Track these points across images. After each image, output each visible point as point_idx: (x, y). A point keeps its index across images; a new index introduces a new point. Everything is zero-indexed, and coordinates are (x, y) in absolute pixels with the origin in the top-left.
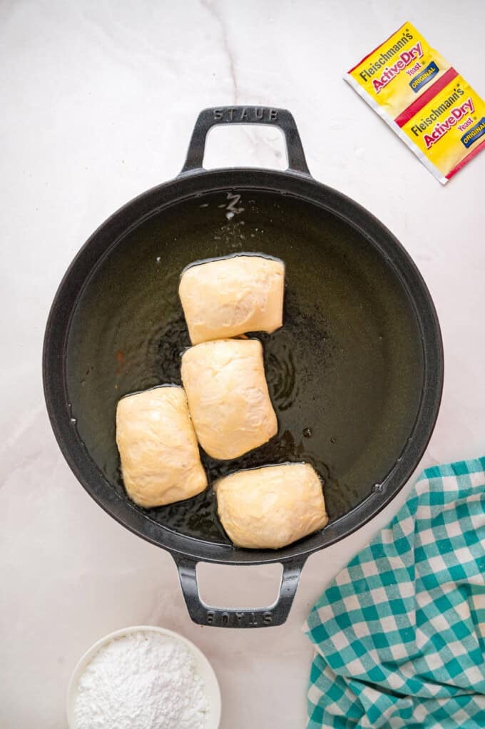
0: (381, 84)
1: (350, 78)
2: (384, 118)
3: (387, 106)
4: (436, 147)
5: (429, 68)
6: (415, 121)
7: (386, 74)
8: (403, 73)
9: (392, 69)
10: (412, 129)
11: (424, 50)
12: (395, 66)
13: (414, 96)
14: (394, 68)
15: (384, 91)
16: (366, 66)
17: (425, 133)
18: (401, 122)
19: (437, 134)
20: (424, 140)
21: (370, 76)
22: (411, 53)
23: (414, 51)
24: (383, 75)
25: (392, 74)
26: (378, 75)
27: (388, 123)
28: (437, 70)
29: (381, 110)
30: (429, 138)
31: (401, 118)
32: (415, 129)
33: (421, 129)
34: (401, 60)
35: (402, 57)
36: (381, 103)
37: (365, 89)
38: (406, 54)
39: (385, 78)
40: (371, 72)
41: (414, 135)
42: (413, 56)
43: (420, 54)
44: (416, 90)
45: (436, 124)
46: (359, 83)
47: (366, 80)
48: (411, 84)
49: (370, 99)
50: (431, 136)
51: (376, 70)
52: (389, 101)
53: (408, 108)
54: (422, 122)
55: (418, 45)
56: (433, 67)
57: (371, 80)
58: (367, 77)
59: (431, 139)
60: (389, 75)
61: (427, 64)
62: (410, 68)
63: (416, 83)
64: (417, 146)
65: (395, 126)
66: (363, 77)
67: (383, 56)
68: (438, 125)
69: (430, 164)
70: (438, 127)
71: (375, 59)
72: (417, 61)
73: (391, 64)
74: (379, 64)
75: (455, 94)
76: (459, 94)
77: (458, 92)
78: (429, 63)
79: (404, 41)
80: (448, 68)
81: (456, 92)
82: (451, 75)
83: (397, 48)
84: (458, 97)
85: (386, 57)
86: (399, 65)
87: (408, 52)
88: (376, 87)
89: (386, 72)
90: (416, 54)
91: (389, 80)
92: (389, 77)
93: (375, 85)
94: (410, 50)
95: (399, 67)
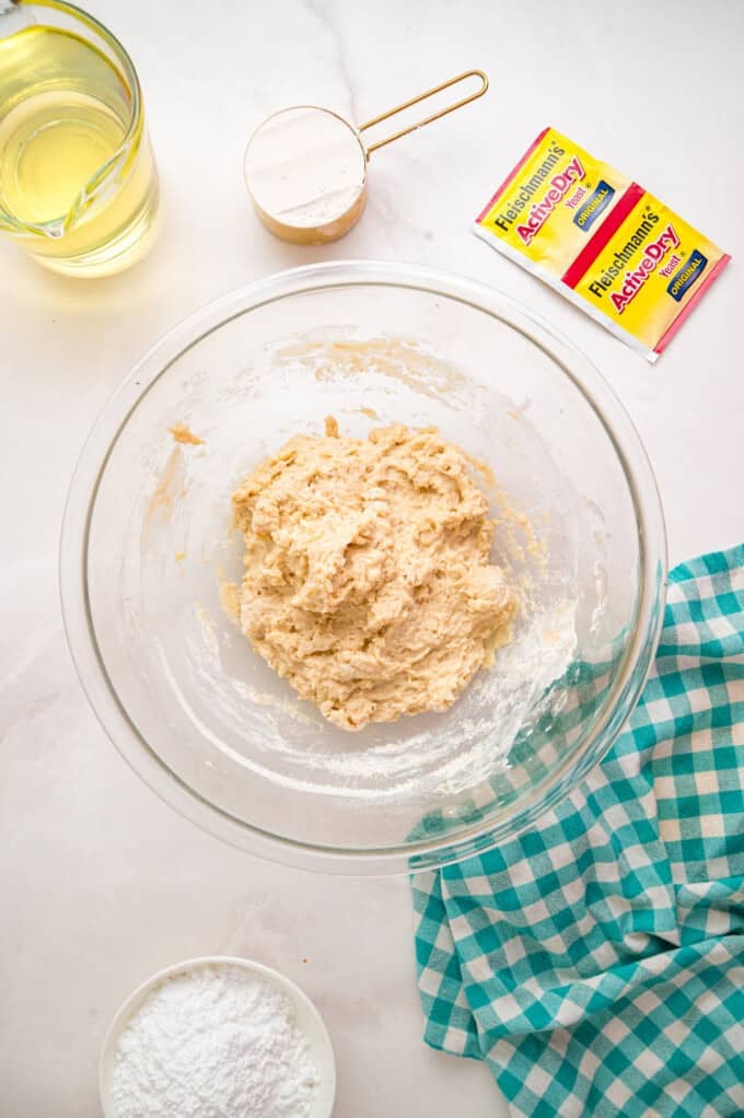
0: (529, 231)
1: (479, 229)
2: (545, 280)
3: (544, 262)
4: (631, 308)
5: (598, 190)
6: (593, 275)
7: (534, 215)
8: (561, 207)
9: (543, 205)
10: (591, 288)
11: (586, 166)
12: (546, 200)
13: (583, 239)
14: (544, 202)
15: (536, 241)
16: (501, 210)
17: (611, 291)
18: (572, 278)
19: (629, 289)
20: (612, 301)
21: (511, 222)
22: (565, 175)
23: (571, 171)
24: (530, 216)
25: (544, 213)
26: (523, 219)
27: (553, 286)
28: (612, 191)
29: (538, 269)
30: (619, 297)
31: (571, 275)
32: (595, 287)
33: (605, 284)
34: (554, 188)
35: (554, 183)
36: (537, 257)
37: (509, 242)
38: (558, 177)
39: (535, 221)
40: (511, 217)
42: (570, 179)
43: (580, 174)
44: (585, 228)
45: (625, 273)
46: (499, 236)
47: (506, 229)
48: (576, 221)
49: (518, 255)
50: (621, 294)
51: (519, 211)
52: (546, 254)
54: (603, 275)
55: (575, 161)
56: (604, 187)
57: (513, 228)
58: (506, 225)
59: (622, 299)
60: (540, 214)
61: (595, 186)
62: (569, 197)
63: (584, 216)
64: (603, 310)
65: (564, 289)
66: (501, 225)
67: (525, 189)
68: (629, 275)
69: (628, 335)
70: (629, 278)
71: (512, 194)
72: (578, 184)
73: (539, 197)
74: (522, 202)
75: (645, 222)
76: (651, 222)
77: (649, 218)
78: (597, 184)
79: (552, 160)
80: (628, 185)
81: (647, 220)
82: (634, 195)
83: (543, 172)
84: (651, 226)
85: (531, 187)
86: (552, 196)
87: (561, 175)
88: (524, 236)
89: (534, 210)
90: (575, 175)
91: (540, 222)
92: (540, 218)
93: (522, 234)
94: (564, 171)
95: (553, 199)
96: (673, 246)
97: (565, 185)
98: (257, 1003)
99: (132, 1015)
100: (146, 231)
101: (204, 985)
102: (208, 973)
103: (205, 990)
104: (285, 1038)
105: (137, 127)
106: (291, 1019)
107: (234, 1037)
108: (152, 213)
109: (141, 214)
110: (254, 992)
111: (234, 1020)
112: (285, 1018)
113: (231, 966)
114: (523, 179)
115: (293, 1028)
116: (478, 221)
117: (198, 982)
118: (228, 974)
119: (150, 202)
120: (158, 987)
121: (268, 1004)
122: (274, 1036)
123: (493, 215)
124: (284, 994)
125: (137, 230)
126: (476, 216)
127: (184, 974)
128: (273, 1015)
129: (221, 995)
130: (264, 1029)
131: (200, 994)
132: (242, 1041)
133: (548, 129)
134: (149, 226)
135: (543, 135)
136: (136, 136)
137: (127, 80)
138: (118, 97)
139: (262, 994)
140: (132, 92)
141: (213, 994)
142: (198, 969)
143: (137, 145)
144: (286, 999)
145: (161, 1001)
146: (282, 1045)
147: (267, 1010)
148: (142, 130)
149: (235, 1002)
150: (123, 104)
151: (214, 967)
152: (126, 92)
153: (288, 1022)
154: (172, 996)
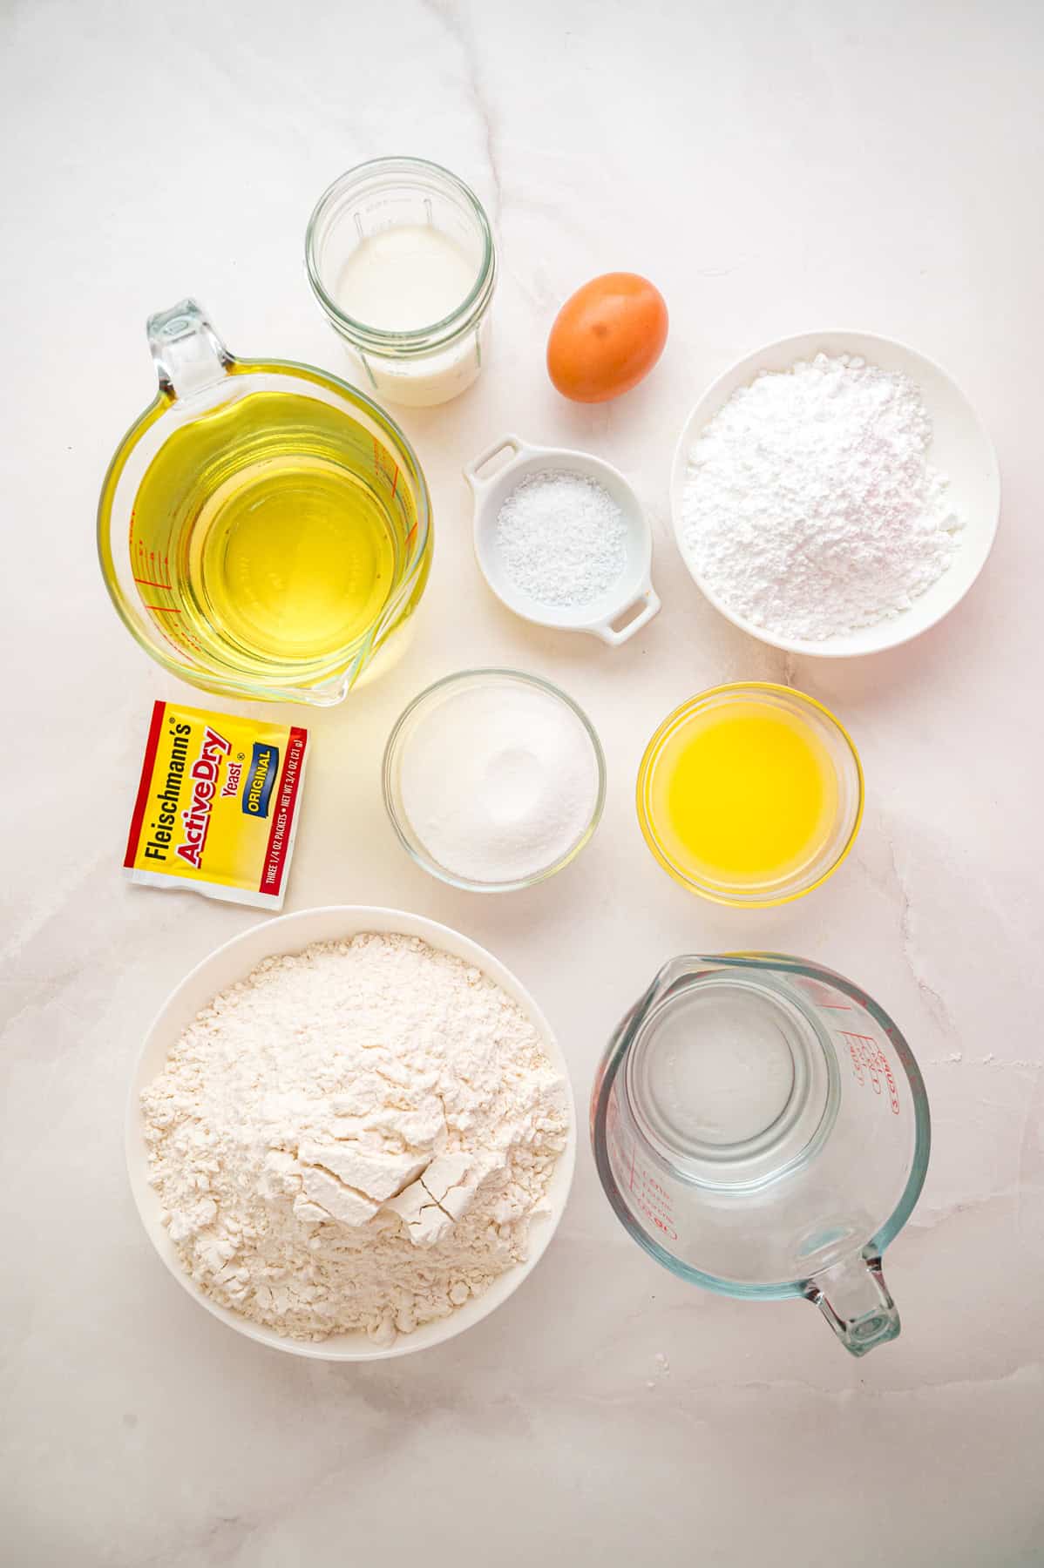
59: (193, 848)
75: (177, 739)
76: (183, 735)
77: (180, 732)
81: (178, 735)
84: (186, 741)
96: (224, 752)
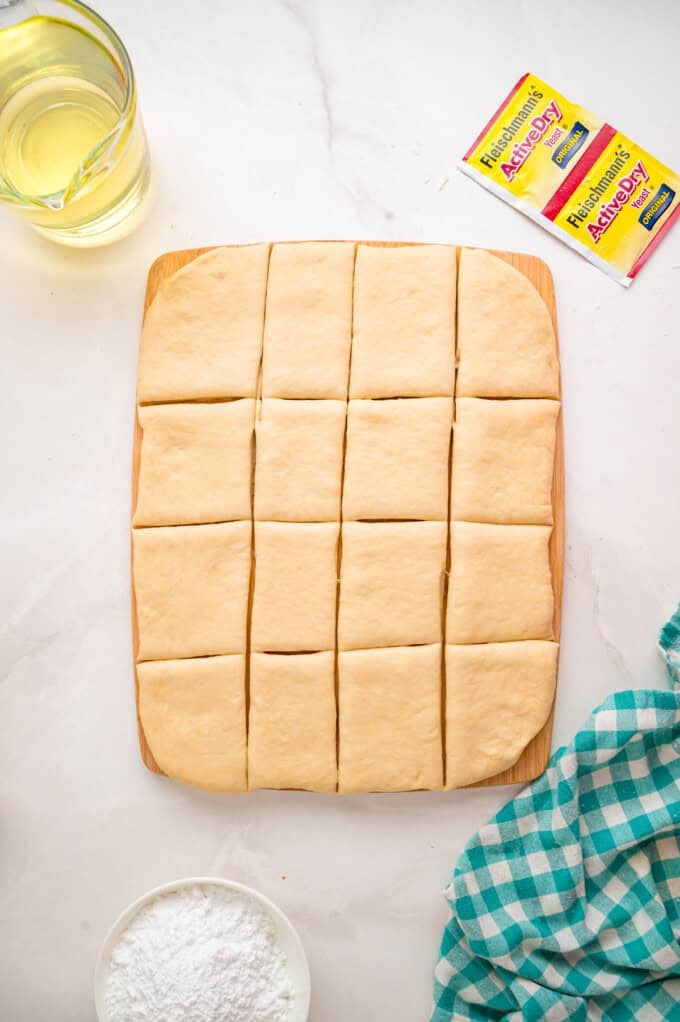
0: (512, 168)
1: (466, 166)
2: (526, 213)
3: (527, 196)
4: (606, 238)
5: (574, 131)
6: (570, 208)
7: (516, 153)
8: (540, 146)
9: (523, 145)
10: (569, 220)
11: (562, 108)
12: (527, 140)
13: (563, 174)
14: (526, 142)
15: (519, 176)
16: (485, 149)
17: (587, 222)
18: (551, 214)
19: (604, 220)
20: (588, 231)
21: (495, 160)
22: (544, 116)
23: (549, 113)
24: (513, 155)
25: (525, 152)
26: (506, 158)
27: (533, 218)
28: (586, 131)
29: (520, 204)
30: (595, 227)
31: (550, 209)
32: (572, 220)
33: (581, 217)
34: (533, 129)
35: (534, 124)
36: (519, 192)
37: (493, 179)
38: (538, 119)
39: (517, 159)
40: (495, 155)
41: (573, 227)
42: (549, 120)
43: (558, 116)
44: (562, 165)
45: (600, 206)
46: (483, 173)
47: (490, 167)
48: (554, 159)
49: (502, 190)
50: (597, 224)
51: (502, 150)
52: (527, 189)
53: (558, 192)
54: (581, 208)
55: (552, 104)
56: (580, 129)
57: (497, 166)
58: (491, 163)
59: (598, 229)
60: (521, 153)
61: (571, 127)
62: (548, 137)
63: (561, 155)
64: (580, 240)
65: (545, 222)
66: (486, 163)
67: (507, 130)
68: (603, 206)
69: (603, 262)
70: (604, 210)
71: (496, 134)
72: (556, 126)
73: (520, 138)
74: (504, 142)
78: (573, 125)
79: (532, 103)
80: (601, 127)
82: (607, 134)
83: (524, 114)
85: (512, 130)
86: (532, 136)
87: (540, 116)
88: (507, 173)
89: (516, 149)
90: (553, 117)
91: (522, 160)
92: (521, 157)
93: (505, 171)
94: (543, 113)
95: (533, 139)
97: (544, 125)
98: (241, 921)
99: (126, 929)
100: (139, 204)
101: (192, 903)
102: (196, 893)
103: (193, 908)
104: (267, 952)
105: (131, 108)
106: (271, 936)
107: (219, 952)
108: (144, 189)
109: (134, 189)
110: (238, 912)
111: (220, 935)
112: (265, 935)
113: (217, 886)
114: (506, 119)
115: (272, 944)
116: (465, 159)
117: (187, 900)
118: (215, 893)
119: (143, 176)
120: (150, 903)
121: (250, 922)
122: (255, 952)
123: (479, 153)
124: (264, 914)
125: (130, 203)
126: (463, 154)
127: (175, 892)
128: (255, 933)
129: (208, 912)
130: (246, 944)
131: (189, 911)
132: (226, 955)
133: (527, 75)
134: (141, 200)
135: (523, 80)
136: (131, 113)
137: (122, 68)
138: (114, 83)
139: (245, 913)
140: (125, 77)
141: (200, 911)
142: (187, 889)
143: (131, 124)
144: (267, 919)
145: (152, 916)
146: (262, 960)
147: (249, 928)
148: (135, 111)
149: (221, 919)
150: (117, 88)
151: (202, 887)
152: (120, 77)
153: (268, 939)
154: (163, 912)
